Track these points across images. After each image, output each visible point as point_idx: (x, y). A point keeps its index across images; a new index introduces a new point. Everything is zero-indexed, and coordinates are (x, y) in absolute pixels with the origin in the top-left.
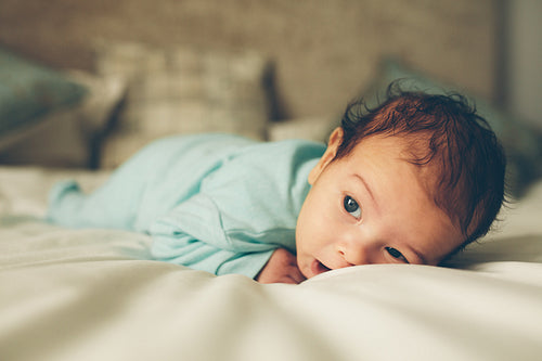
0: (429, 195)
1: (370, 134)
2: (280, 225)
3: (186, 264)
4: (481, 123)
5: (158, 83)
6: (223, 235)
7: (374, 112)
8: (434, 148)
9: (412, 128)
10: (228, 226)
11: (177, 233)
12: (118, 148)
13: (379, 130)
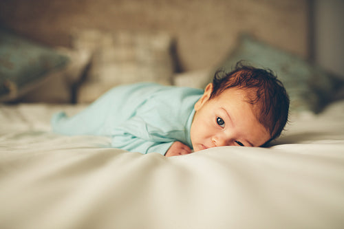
0: (257, 118)
1: (228, 88)
2: (176, 129)
3: (129, 150)
4: (279, 83)
5: (109, 53)
6: (147, 135)
7: (229, 76)
8: (259, 96)
9: (249, 86)
10: (150, 130)
11: (125, 134)
12: (87, 92)
13: (232, 86)
